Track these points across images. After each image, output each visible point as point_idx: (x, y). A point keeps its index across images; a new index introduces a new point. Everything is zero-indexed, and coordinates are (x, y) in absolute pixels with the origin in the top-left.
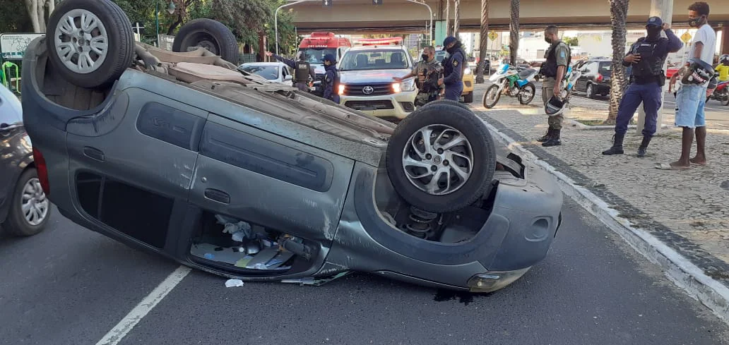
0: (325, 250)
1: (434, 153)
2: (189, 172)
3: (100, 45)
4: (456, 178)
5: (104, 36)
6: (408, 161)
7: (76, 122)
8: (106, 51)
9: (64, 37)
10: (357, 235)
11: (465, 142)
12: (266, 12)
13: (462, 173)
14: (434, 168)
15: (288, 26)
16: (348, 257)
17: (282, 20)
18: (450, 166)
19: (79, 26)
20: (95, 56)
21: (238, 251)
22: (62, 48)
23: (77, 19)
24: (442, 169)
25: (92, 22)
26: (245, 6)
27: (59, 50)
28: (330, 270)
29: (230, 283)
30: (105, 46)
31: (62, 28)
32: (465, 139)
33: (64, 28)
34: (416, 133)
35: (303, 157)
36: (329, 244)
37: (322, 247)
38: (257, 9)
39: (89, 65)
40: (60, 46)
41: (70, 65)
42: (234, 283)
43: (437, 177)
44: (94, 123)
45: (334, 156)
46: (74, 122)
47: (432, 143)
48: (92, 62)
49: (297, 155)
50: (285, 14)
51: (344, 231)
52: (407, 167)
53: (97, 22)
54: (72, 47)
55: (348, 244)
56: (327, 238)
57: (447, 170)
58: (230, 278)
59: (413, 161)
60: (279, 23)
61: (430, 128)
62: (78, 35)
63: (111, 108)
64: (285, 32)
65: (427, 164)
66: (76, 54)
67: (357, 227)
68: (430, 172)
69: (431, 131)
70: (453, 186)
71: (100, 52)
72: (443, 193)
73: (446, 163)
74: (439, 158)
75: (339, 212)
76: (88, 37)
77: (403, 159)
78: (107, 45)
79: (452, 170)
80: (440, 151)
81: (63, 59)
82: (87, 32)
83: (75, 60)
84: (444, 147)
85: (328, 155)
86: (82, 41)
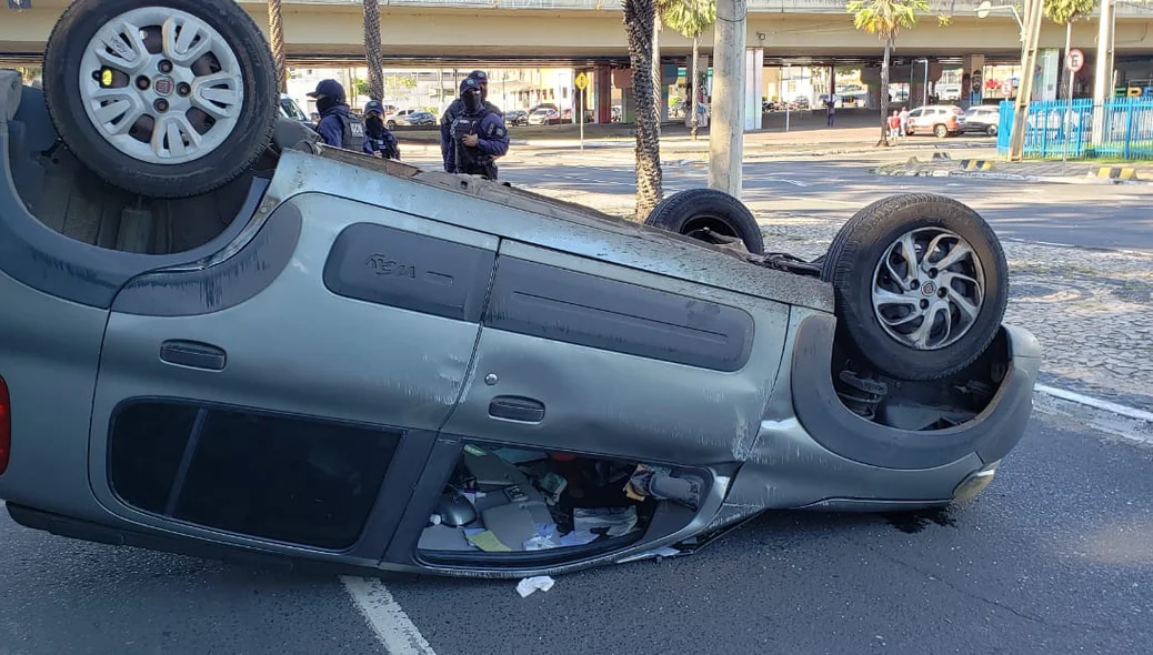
0: (722, 482)
1: (923, 278)
2: (462, 366)
3: (222, 96)
4: (959, 316)
5: (233, 72)
6: (881, 296)
7: (154, 283)
8: (236, 109)
10: (794, 444)
11: (969, 254)
13: (968, 307)
14: (925, 304)
16: (769, 487)
18: (950, 296)
19: (155, 47)
20: (204, 121)
22: (104, 104)
23: (153, 30)
24: (938, 304)
25: (197, 38)
27: (93, 108)
28: (728, 520)
29: (525, 588)
30: (235, 97)
31: (103, 53)
32: (969, 249)
33: (109, 50)
34: (893, 245)
35: (699, 308)
36: (734, 469)
37: (717, 479)
39: (187, 142)
40: (97, 98)
41: (128, 144)
42: (535, 584)
43: (930, 320)
44: (208, 281)
45: (752, 300)
46: (145, 284)
47: (919, 262)
48: (195, 136)
49: (689, 305)
51: (769, 439)
52: (880, 307)
53: (213, 38)
54: (136, 101)
55: (774, 462)
56: (737, 457)
57: (943, 304)
59: (889, 295)
61: (913, 236)
62: (151, 71)
65: (913, 298)
66: (148, 118)
67: (790, 426)
68: (919, 311)
70: (957, 330)
72: (940, 344)
73: (943, 292)
75: (764, 405)
76: (185, 74)
77: (874, 294)
78: (242, 93)
79: (952, 303)
80: (934, 273)
81: (108, 130)
82: (181, 64)
83: (143, 132)
84: (939, 265)
85: (743, 302)
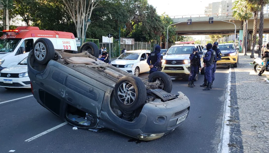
0: (98, 120)
1: (126, 91)
2: (63, 92)
4: (131, 100)
5: (45, 50)
6: (119, 93)
7: (38, 75)
8: (45, 54)
9: (36, 50)
10: (106, 116)
11: (134, 88)
12: (162, 28)
13: (133, 98)
14: (126, 96)
15: (173, 33)
16: (104, 124)
17: (171, 31)
19: (40, 47)
20: (43, 56)
21: (85, 119)
23: (39, 45)
24: (128, 96)
26: (154, 26)
27: (35, 54)
30: (45, 53)
33: (36, 47)
34: (122, 84)
35: (91, 89)
36: (99, 118)
37: (97, 119)
38: (159, 27)
39: (41, 58)
41: (37, 58)
42: (75, 128)
43: (126, 99)
44: (42, 75)
45: (99, 90)
47: (125, 88)
48: (42, 58)
50: (173, 28)
51: (102, 115)
52: (119, 95)
53: (44, 46)
54: (38, 53)
55: (103, 119)
56: (98, 116)
58: (74, 127)
59: (120, 93)
60: (169, 31)
61: (125, 83)
63: (46, 71)
64: (172, 35)
65: (124, 95)
66: (39, 55)
67: (106, 114)
69: (126, 84)
70: (131, 102)
71: (44, 55)
72: (128, 104)
74: (127, 93)
75: (100, 108)
79: (130, 97)
80: (128, 90)
81: (36, 56)
82: (41, 49)
83: (38, 57)
84: (129, 89)
86: (40, 51)
